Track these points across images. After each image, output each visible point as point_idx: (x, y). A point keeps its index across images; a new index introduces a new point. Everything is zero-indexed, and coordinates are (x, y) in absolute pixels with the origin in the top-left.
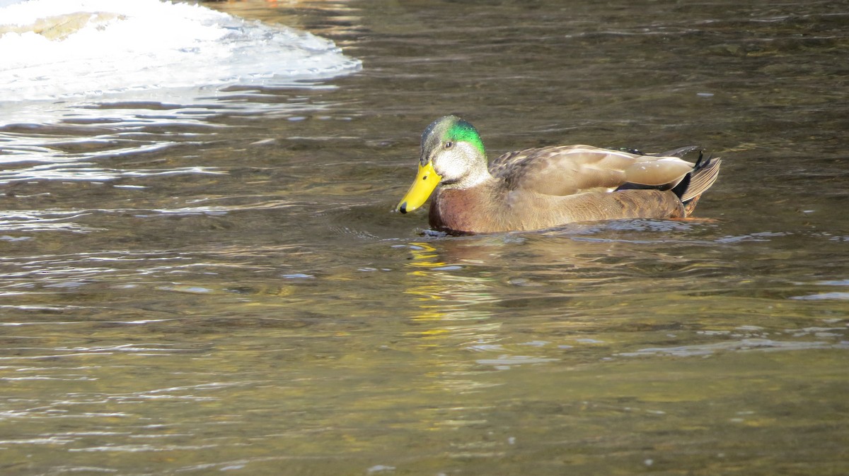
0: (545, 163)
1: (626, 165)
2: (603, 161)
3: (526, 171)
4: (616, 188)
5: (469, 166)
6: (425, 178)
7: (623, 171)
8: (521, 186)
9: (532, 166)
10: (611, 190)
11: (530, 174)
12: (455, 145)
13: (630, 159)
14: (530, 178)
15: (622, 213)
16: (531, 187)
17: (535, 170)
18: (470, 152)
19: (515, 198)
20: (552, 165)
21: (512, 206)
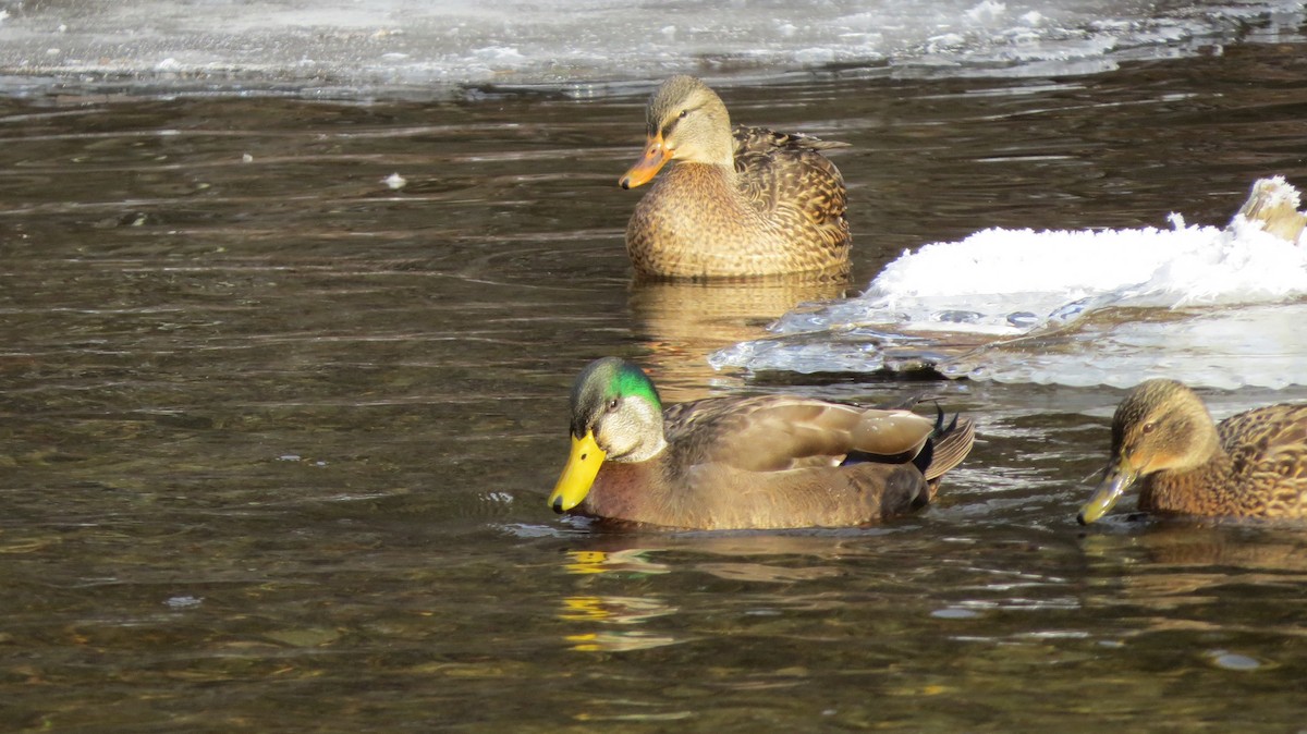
0: (744, 424)
1: (851, 424)
2: (821, 417)
3: (718, 434)
4: (843, 457)
5: (641, 434)
6: (584, 457)
7: (847, 432)
8: (710, 457)
9: (726, 426)
10: (836, 463)
11: (723, 439)
12: (622, 402)
13: (854, 415)
14: (725, 445)
15: (858, 500)
16: (725, 459)
17: (730, 432)
18: (643, 412)
19: (698, 475)
20: (754, 426)
21: (694, 486)
